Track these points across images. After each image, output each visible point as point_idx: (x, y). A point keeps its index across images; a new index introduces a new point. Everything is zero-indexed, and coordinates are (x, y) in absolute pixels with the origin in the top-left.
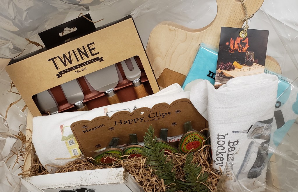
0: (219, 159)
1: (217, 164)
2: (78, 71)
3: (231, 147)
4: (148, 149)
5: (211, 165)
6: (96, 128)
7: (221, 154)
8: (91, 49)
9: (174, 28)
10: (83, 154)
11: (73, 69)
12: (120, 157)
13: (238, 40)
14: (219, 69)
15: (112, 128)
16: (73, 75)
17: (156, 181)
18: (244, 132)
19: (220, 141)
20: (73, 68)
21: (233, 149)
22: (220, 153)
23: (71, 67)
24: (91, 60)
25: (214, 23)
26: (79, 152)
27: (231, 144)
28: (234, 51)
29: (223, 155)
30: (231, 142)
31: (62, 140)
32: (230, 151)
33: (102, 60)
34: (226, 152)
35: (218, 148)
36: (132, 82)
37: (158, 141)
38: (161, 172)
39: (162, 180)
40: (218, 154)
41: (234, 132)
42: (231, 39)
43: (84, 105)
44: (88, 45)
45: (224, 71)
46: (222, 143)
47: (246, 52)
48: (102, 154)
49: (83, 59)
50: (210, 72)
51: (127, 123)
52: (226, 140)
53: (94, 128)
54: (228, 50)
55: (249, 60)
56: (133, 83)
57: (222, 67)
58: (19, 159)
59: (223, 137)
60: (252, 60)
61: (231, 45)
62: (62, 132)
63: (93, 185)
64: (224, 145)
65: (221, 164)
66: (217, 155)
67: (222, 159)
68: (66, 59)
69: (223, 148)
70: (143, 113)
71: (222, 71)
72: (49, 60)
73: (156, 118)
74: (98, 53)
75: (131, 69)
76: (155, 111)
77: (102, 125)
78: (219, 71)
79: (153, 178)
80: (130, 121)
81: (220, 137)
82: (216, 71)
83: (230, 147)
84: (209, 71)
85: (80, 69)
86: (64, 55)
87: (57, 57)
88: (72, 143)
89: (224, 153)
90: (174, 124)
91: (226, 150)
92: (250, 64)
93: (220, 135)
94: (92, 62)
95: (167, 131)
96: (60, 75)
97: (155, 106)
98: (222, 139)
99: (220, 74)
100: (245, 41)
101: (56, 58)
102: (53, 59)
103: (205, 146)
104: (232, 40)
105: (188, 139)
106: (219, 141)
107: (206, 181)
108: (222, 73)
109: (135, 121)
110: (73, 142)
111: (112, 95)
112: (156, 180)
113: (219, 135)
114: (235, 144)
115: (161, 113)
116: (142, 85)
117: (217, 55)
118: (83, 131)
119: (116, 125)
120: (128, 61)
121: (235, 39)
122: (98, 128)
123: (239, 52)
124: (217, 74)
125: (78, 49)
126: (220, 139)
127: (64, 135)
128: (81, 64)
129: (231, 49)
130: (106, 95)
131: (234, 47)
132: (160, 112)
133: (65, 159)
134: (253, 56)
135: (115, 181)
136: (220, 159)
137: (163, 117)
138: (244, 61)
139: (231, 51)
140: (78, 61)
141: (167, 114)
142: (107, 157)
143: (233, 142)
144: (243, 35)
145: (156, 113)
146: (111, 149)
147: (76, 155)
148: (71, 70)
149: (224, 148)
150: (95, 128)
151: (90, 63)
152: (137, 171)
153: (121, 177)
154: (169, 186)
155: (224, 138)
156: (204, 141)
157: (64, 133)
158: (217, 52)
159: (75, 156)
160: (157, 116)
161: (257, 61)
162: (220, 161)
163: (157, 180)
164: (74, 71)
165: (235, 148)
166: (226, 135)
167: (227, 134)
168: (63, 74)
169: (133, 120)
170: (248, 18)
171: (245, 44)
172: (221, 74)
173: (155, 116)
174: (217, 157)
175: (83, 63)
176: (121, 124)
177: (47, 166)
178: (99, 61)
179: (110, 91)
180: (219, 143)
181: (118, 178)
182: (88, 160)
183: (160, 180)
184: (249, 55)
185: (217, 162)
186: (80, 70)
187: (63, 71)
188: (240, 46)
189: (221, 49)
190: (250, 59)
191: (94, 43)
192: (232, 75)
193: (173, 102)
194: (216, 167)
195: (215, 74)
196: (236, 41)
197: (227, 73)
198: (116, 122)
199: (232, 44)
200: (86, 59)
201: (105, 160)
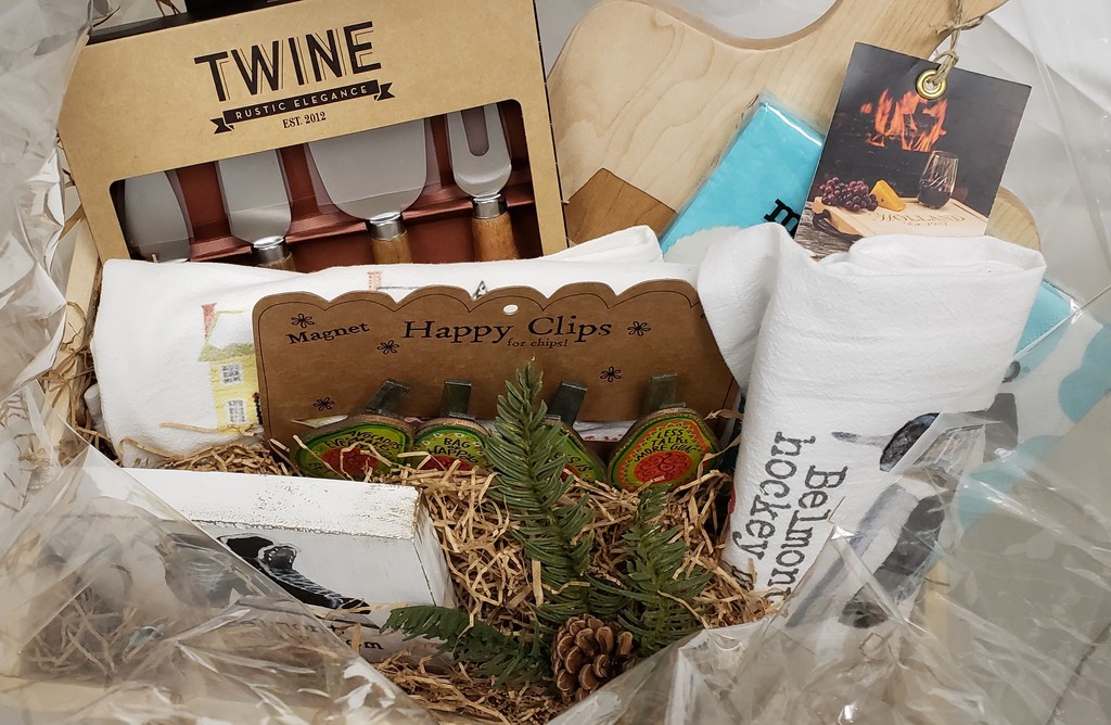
0: (755, 528)
1: (745, 548)
2: (295, 122)
3: (813, 492)
4: (506, 443)
5: (721, 547)
6: (338, 334)
7: (770, 511)
8: (355, 44)
9: (671, 19)
10: (261, 423)
11: (279, 111)
12: (399, 456)
13: (910, 102)
14: (818, 199)
15: (390, 347)
16: (272, 133)
17: (512, 565)
18: (874, 441)
19: (780, 461)
20: (277, 108)
21: (817, 502)
22: (767, 507)
23: (272, 103)
24: (348, 88)
25: (829, 26)
26: (250, 412)
27: (816, 480)
28: (887, 140)
29: (774, 515)
30: (818, 473)
31: (200, 360)
32: (805, 507)
33: (384, 92)
34: (788, 506)
35: (762, 485)
36: (470, 198)
37: (548, 422)
38: (537, 536)
39: (536, 566)
40: (759, 510)
41: (838, 435)
42: (885, 93)
43: (285, 255)
44: (348, 30)
45: (833, 210)
46: (786, 470)
47: (930, 153)
48: (338, 432)
49: (318, 78)
50: (781, 206)
51: (446, 336)
52: (803, 463)
53: (329, 333)
54: (866, 132)
55: (936, 184)
56: (475, 205)
57: (829, 193)
58: (11, 411)
59: (793, 448)
60: (947, 186)
61: (879, 116)
62: (207, 327)
63: (298, 530)
64: (789, 479)
65: (759, 550)
66: (752, 513)
67: (767, 530)
68: (259, 68)
69: (781, 490)
70: (511, 309)
71: (827, 208)
72: (198, 60)
73: (552, 337)
74: (378, 66)
75: (480, 150)
76: (560, 310)
77: (362, 326)
78: (818, 205)
79: (505, 552)
80: (461, 332)
81: (782, 446)
82: (806, 206)
83: (808, 490)
84: (778, 202)
85: (301, 113)
86: (255, 50)
87: (230, 54)
88: (232, 377)
89: (782, 507)
90: (612, 374)
91: (792, 499)
92: (934, 200)
93: (783, 439)
94: (350, 97)
95: (581, 395)
96: (225, 122)
97: (564, 288)
98: (787, 454)
99: (817, 217)
100: (932, 112)
101: (224, 55)
102: (212, 59)
103: (713, 473)
104: (888, 97)
105: (654, 437)
106: (773, 461)
107: (696, 598)
108: (827, 214)
109: (477, 335)
110: (237, 373)
111: (391, 236)
112: (514, 559)
113: (779, 438)
114: (830, 483)
115: (577, 322)
116: (505, 216)
117: (820, 144)
118: (291, 336)
119: (408, 336)
120: (473, 116)
121: (897, 97)
122: (345, 333)
123: (905, 147)
124: (806, 217)
125: (310, 38)
126: (781, 452)
127: (211, 343)
128: (308, 97)
129: (875, 132)
130: (372, 229)
131: (888, 126)
132: (574, 317)
133: (196, 430)
134: (954, 172)
135: (382, 530)
136: (762, 529)
137: (580, 340)
138: (916, 186)
139: (876, 141)
140: (301, 82)
141: (599, 330)
142: (353, 446)
143: (825, 474)
144: (931, 88)
145: (561, 318)
146: (378, 418)
147: (238, 423)
148: (271, 113)
149: (787, 490)
150: (333, 334)
151: (340, 99)
152: (450, 515)
153: (406, 518)
154: (557, 590)
155: (797, 453)
156: (709, 456)
157: (214, 334)
158: (822, 136)
159: (232, 427)
160: (559, 333)
161: (965, 192)
162: (760, 535)
163: (517, 562)
164: (277, 119)
165: (825, 498)
166: (806, 441)
167: (812, 440)
168: (240, 120)
169: (469, 331)
170: (961, 25)
171: (933, 121)
172: (822, 218)
173: (551, 331)
174: (752, 522)
175: (318, 95)
176: (428, 335)
177: (124, 445)
178: (375, 97)
179: (386, 219)
180: (775, 468)
181: (392, 518)
182: (273, 454)
183: (529, 566)
184: (937, 167)
185: (746, 539)
186: (302, 120)
187: (242, 110)
188: (913, 126)
189: (840, 124)
190: (940, 181)
191: (369, 24)
192: (860, 231)
193: (633, 288)
194: (738, 557)
195: (798, 217)
196: (901, 105)
197: (843, 218)
198: (412, 326)
199: (883, 114)
200: (330, 81)
201: (342, 457)
